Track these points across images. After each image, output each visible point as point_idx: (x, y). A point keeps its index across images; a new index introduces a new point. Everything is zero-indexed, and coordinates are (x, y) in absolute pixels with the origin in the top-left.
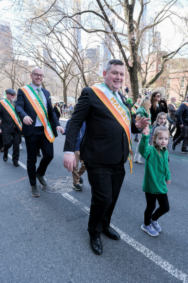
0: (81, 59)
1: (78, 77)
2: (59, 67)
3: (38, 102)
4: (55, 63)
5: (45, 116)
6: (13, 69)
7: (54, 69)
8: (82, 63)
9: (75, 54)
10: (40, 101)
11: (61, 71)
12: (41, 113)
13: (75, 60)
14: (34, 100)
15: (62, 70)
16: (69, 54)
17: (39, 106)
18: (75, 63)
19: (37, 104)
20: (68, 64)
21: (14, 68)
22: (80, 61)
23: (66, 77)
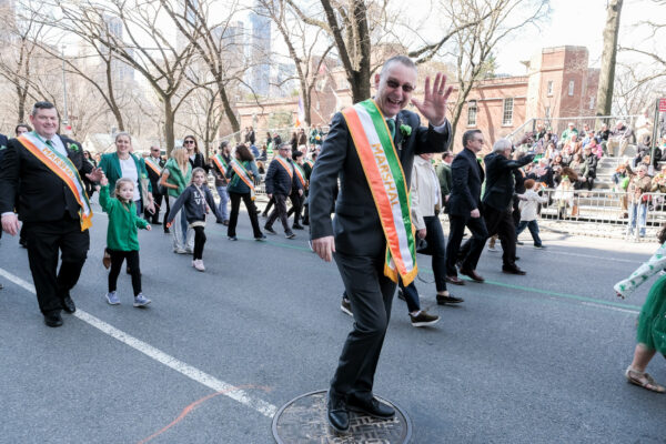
0: (215, 48)
1: (211, 91)
2: (153, 63)
6: (24, 62)
8: (219, 58)
11: (160, 75)
15: (161, 72)
20: (179, 58)
21: (25, 58)
22: (213, 51)
23: (172, 89)
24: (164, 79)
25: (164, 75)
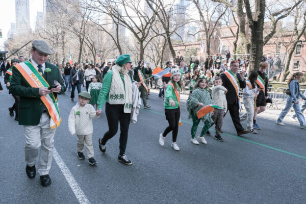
6: (83, 27)
15: (139, 30)
21: (83, 25)
23: (144, 38)
24: (141, 33)
25: (141, 31)
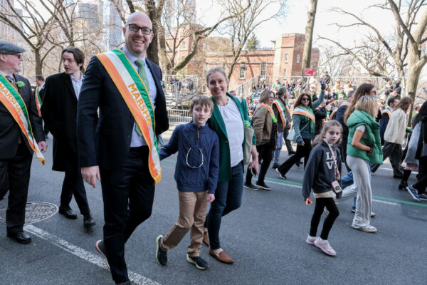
0: (68, 19)
1: (62, 47)
2: (27, 25)
3: (138, 92)
4: (20, 18)
5: (151, 123)
7: (16, 28)
8: (71, 26)
9: (58, 9)
10: (141, 89)
11: (32, 34)
12: (145, 115)
13: (57, 19)
14: (129, 87)
15: (34, 33)
16: (46, 6)
17: (138, 99)
18: (57, 24)
19: (135, 95)
20: (46, 24)
22: (67, 21)
23: (40, 43)
24: (35, 38)
